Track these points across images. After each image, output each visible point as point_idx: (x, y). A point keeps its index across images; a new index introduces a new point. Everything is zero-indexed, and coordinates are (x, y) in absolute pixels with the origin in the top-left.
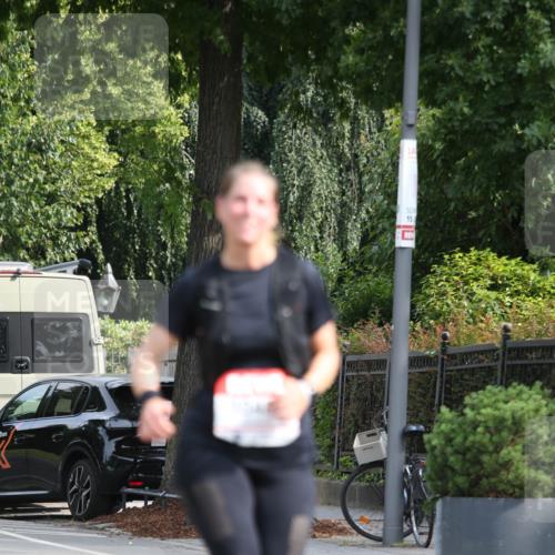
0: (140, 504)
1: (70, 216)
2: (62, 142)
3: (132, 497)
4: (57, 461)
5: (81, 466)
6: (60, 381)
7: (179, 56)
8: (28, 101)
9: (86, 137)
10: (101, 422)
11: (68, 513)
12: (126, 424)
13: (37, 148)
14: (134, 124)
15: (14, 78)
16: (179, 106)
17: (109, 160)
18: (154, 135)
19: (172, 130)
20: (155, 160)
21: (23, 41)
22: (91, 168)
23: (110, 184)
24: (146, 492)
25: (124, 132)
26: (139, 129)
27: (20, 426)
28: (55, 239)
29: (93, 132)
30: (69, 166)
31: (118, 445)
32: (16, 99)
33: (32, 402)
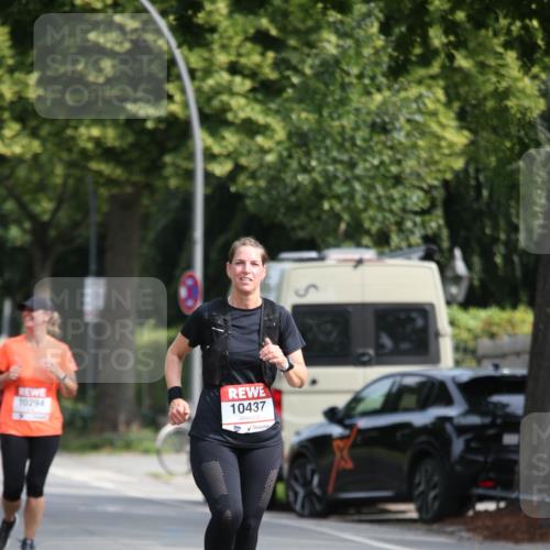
0: (491, 506)
1: (416, 199)
2: (409, 121)
3: (483, 498)
4: (403, 459)
5: (428, 466)
6: (404, 375)
7: (535, 23)
8: (373, 78)
9: (434, 114)
10: (449, 419)
11: (414, 515)
12: (475, 420)
13: (381, 128)
14: (485, 98)
15: (359, 54)
16: (535, 77)
17: (458, 138)
18: (506, 109)
19: (526, 103)
20: (508, 136)
21: (369, 14)
22: (439, 147)
23: (459, 164)
24: (498, 492)
25: (474, 106)
26: (490, 104)
27: (363, 423)
28: (399, 224)
29: (441, 109)
30: (415, 146)
31: (467, 443)
32: (360, 76)
33: (376, 397)
